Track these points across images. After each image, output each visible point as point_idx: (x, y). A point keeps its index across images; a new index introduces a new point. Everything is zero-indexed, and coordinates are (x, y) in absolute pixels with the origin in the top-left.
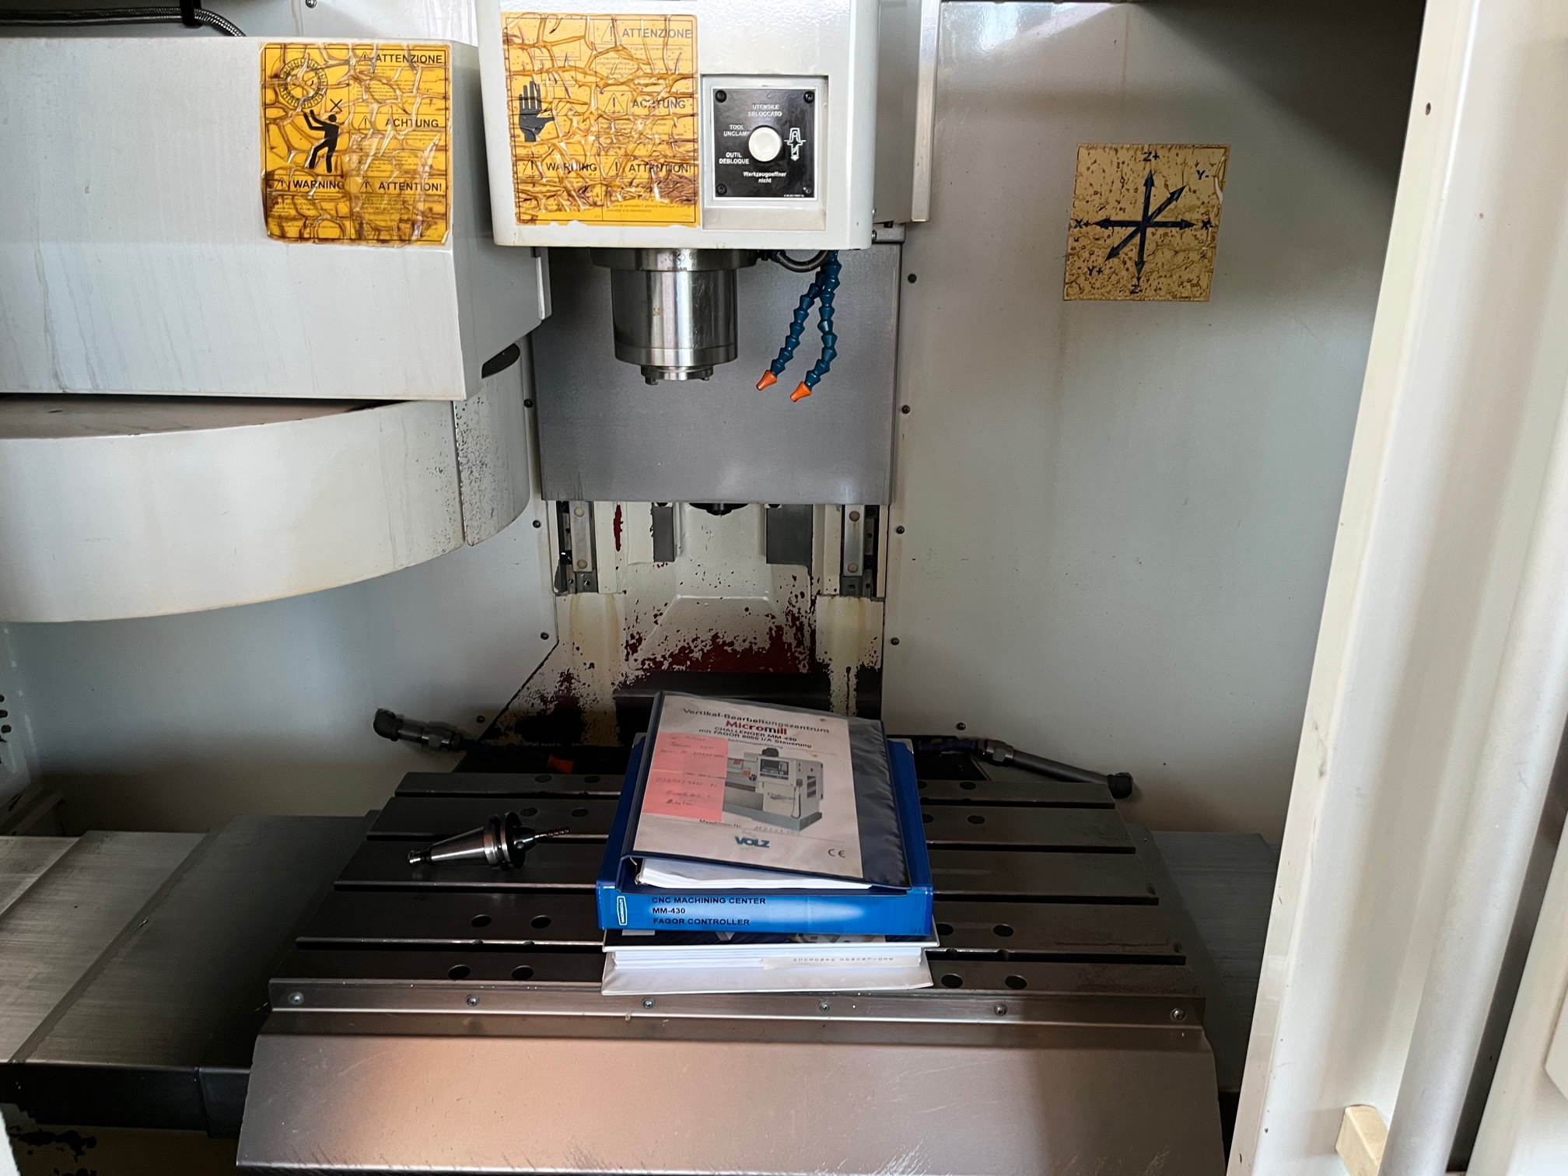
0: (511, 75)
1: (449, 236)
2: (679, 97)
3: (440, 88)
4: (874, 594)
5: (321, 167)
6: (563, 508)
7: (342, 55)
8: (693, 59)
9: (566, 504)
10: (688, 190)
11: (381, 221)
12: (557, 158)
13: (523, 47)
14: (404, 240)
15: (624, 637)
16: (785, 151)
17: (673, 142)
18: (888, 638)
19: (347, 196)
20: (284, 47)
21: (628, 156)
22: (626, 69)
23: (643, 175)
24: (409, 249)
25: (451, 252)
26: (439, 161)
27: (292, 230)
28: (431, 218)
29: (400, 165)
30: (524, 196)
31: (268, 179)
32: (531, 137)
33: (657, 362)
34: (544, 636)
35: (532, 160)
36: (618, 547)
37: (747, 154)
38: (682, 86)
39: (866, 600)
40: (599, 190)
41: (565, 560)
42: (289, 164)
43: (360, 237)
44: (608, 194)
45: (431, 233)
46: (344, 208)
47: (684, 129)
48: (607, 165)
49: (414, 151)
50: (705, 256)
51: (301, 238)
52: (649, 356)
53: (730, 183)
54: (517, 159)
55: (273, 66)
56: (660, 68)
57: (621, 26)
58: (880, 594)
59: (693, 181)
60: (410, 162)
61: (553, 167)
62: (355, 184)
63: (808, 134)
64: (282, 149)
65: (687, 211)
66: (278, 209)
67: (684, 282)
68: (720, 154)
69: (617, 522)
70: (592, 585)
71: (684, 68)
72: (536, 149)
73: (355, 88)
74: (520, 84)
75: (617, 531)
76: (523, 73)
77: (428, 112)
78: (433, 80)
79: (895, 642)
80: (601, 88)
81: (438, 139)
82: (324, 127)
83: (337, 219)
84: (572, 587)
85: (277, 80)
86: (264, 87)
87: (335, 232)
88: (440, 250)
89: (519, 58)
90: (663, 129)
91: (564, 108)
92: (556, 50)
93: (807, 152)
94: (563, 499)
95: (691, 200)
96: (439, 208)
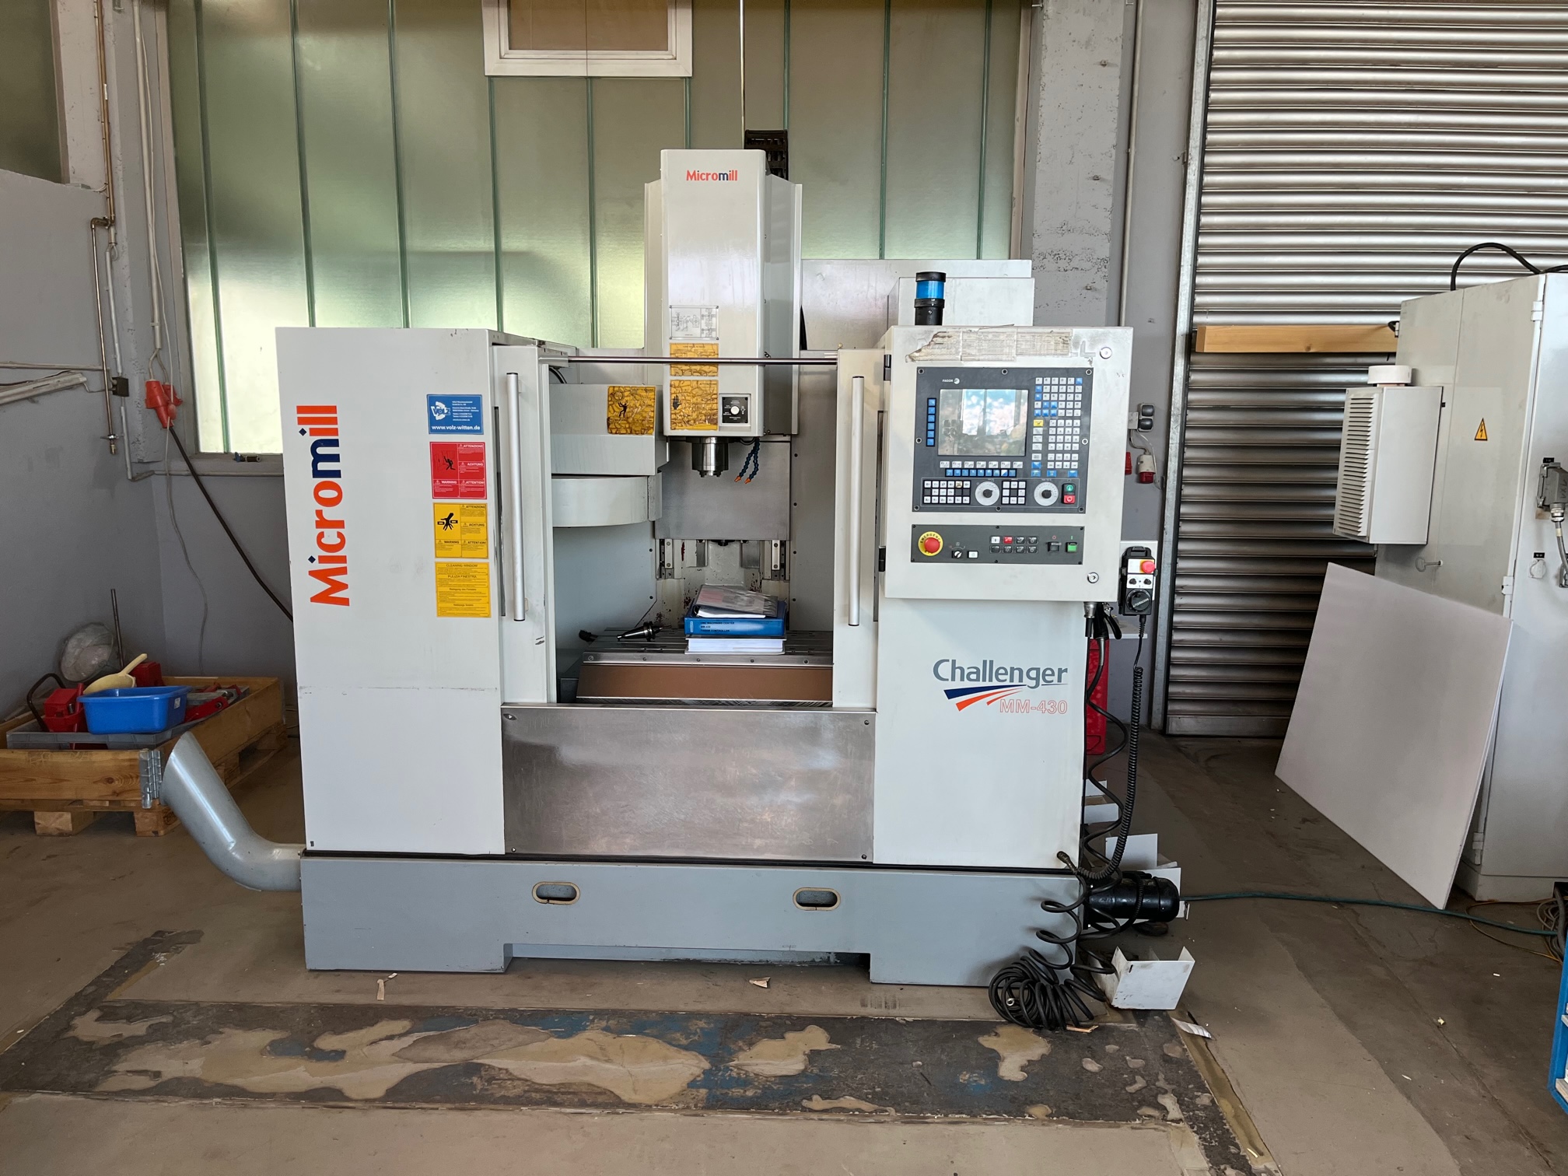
0: (671, 394)
1: (654, 433)
2: (713, 399)
3: (653, 397)
4: (785, 579)
5: (622, 416)
6: (662, 542)
7: (628, 389)
8: (717, 390)
9: (663, 540)
10: (715, 421)
11: (636, 429)
12: (682, 414)
13: (675, 387)
14: (643, 434)
15: (683, 598)
16: (740, 412)
17: (712, 409)
18: (792, 598)
19: (628, 423)
20: (614, 387)
21: (700, 413)
22: (700, 392)
23: (704, 418)
24: (644, 436)
25: (654, 437)
26: (652, 414)
27: (614, 431)
28: (649, 428)
29: (642, 416)
30: (672, 423)
31: (608, 419)
32: (675, 408)
33: (705, 469)
34: (651, 598)
35: (675, 414)
36: (683, 559)
37: (730, 412)
38: (714, 396)
39: (782, 582)
40: (692, 421)
41: (662, 564)
42: (614, 415)
43: (631, 433)
44: (695, 422)
45: (649, 432)
46: (627, 426)
47: (714, 406)
48: (694, 415)
49: (646, 412)
50: (719, 439)
51: (616, 433)
52: (703, 467)
53: (726, 420)
54: (671, 414)
55: (611, 391)
56: (709, 392)
57: (699, 383)
58: (787, 578)
59: (717, 419)
60: (644, 415)
61: (681, 416)
62: (630, 420)
63: (746, 408)
64: (612, 412)
65: (715, 427)
66: (610, 426)
67: (713, 447)
68: (723, 412)
69: (683, 549)
70: (671, 575)
71: (715, 392)
72: (677, 411)
73: (632, 397)
74: (673, 396)
75: (683, 553)
76: (674, 393)
77: (650, 403)
78: (651, 395)
79: (794, 600)
80: (694, 397)
81: (652, 409)
82: (623, 406)
83: (625, 428)
84: (663, 576)
85: (612, 395)
86: (608, 396)
87: (625, 432)
88: (650, 436)
89: (673, 390)
90: (708, 407)
91: (684, 401)
92: (683, 388)
93: (746, 412)
94: (662, 538)
95: (716, 424)
96: (651, 426)
